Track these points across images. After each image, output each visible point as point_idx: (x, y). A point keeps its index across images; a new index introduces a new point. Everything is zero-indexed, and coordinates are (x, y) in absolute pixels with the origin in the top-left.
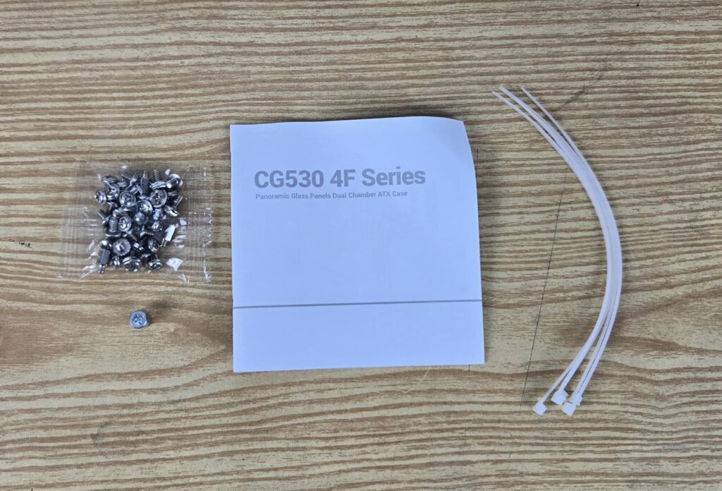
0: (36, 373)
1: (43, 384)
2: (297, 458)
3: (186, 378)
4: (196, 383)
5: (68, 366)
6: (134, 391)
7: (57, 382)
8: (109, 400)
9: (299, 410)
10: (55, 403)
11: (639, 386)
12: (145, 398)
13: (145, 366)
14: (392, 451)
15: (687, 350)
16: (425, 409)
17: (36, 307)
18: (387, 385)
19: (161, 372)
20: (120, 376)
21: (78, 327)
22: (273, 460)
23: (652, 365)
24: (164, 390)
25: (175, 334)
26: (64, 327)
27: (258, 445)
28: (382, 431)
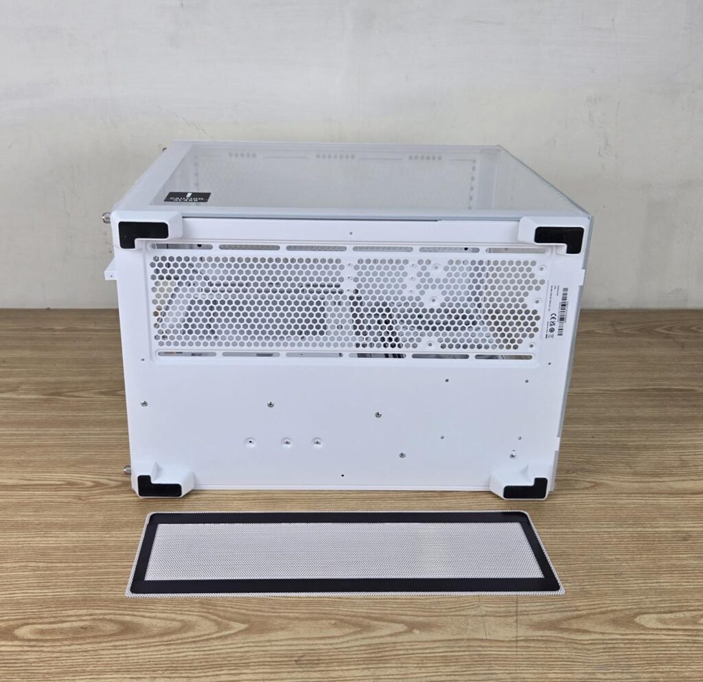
0: (266, 637)
1: (270, 641)
2: (403, 671)
3: (341, 640)
4: (348, 642)
5: (281, 635)
6: (316, 644)
7: (276, 641)
8: (303, 647)
9: (402, 652)
10: (276, 648)
11: (575, 646)
12: (321, 647)
13: (322, 635)
14: (453, 669)
15: (595, 633)
16: (467, 653)
17: (266, 614)
18: (445, 644)
19: (329, 638)
20: (308, 639)
21: (286, 621)
22: (389, 671)
23: (579, 638)
24: (332, 644)
25: (335, 624)
26: (279, 621)
27: (381, 665)
28: (446, 661)
